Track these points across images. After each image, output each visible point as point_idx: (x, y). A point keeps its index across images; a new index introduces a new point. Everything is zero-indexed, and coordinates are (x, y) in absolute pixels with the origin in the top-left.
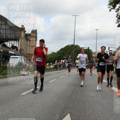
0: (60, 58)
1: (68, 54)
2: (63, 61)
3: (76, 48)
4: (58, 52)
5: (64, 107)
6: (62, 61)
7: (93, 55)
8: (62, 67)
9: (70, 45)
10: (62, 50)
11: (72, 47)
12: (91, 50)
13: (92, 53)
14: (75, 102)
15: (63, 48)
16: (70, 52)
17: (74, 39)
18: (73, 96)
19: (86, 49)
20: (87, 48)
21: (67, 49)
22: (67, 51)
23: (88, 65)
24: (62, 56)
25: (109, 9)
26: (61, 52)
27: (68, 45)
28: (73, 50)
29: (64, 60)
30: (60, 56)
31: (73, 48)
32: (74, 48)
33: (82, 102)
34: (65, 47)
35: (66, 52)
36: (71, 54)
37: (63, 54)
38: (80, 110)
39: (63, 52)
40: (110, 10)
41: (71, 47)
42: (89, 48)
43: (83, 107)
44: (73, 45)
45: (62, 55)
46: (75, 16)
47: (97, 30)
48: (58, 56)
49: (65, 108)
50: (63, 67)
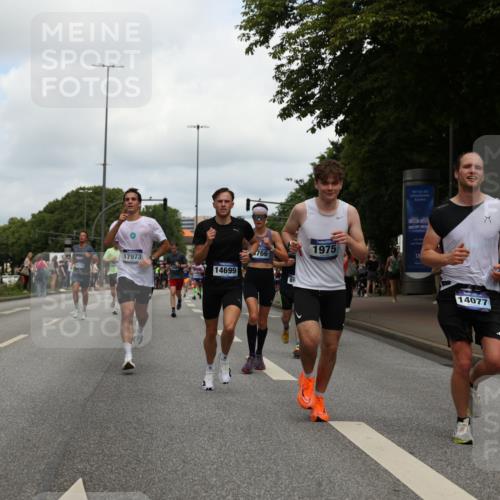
0: (47, 244)
1: (81, 224)
2: (56, 258)
3: (112, 201)
4: (38, 219)
5: (58, 452)
6: (52, 255)
7: (185, 231)
8: (53, 283)
9: (89, 189)
10: (52, 208)
11: (98, 198)
12: (176, 212)
13: (178, 222)
14: (108, 428)
15: (57, 201)
16: (88, 220)
17: (103, 162)
18: (101, 404)
19: (155, 206)
20: (157, 203)
21: (76, 203)
22: (76, 214)
23: (165, 272)
24: (52, 236)
25: (247, 45)
26: (47, 216)
27: (81, 189)
28: (101, 210)
29: (62, 251)
30: (46, 236)
31: (98, 201)
32: (104, 202)
33: (135, 428)
34: (64, 199)
35: (71, 217)
36: (93, 228)
37: (58, 227)
38: (129, 462)
39: (56, 216)
40: (249, 50)
41: (93, 198)
42: (165, 200)
43: (139, 447)
44: (99, 187)
45: (56, 229)
46: (108, 67)
47: (198, 127)
48: (36, 234)
49: (64, 456)
50: (57, 281)
